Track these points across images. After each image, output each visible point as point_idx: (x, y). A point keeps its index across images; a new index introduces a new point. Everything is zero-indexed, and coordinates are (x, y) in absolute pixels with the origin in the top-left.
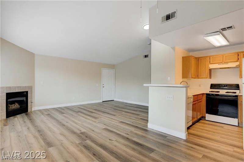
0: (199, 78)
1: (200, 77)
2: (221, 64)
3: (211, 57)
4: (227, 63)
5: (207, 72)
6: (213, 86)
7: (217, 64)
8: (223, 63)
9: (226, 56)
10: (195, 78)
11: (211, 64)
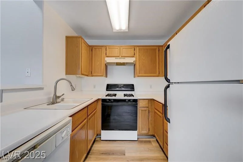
0: (92, 76)
1: (94, 74)
2: (118, 58)
3: (107, 48)
4: (124, 58)
5: (102, 68)
6: (109, 87)
7: (114, 58)
8: (120, 56)
9: (123, 48)
10: (87, 76)
11: (107, 57)
